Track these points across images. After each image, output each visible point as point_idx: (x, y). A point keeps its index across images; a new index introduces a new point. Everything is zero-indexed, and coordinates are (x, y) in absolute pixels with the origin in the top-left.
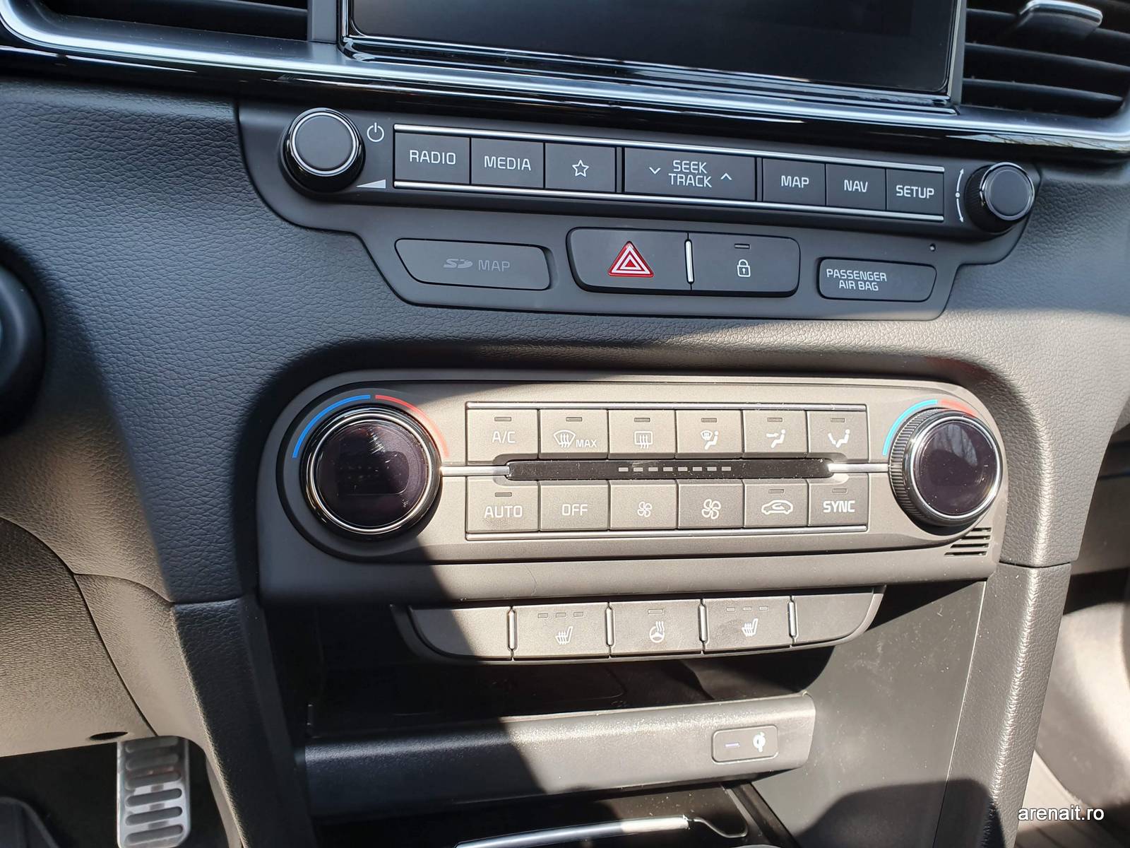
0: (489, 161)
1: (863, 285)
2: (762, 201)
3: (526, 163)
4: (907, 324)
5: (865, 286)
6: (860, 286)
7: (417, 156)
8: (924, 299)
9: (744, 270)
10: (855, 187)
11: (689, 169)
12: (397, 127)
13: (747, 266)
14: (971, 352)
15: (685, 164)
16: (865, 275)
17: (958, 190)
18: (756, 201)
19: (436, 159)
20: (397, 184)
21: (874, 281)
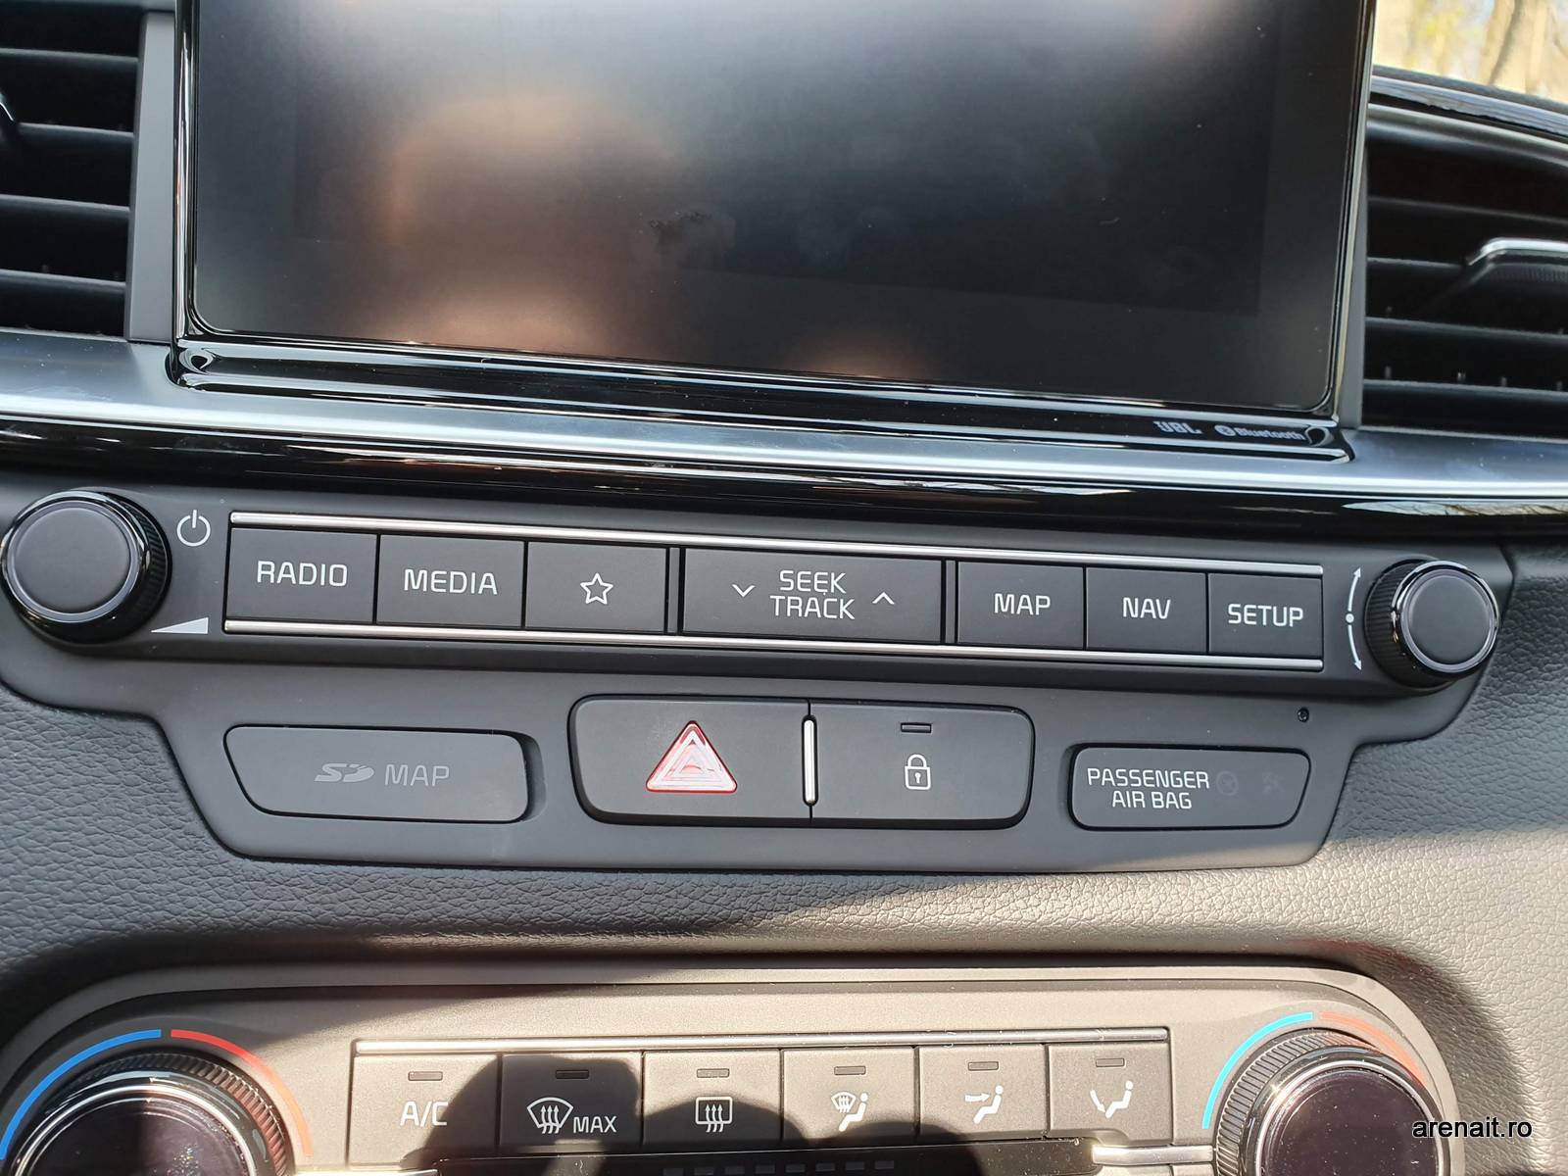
0: (413, 580)
1: (1161, 800)
2: (956, 644)
3: (488, 582)
4: (1251, 877)
5: (1165, 800)
6: (1154, 800)
7: (271, 573)
8: (1282, 822)
9: (918, 775)
10: (1144, 611)
11: (811, 586)
12: (237, 517)
13: (925, 767)
14: (1380, 926)
15: (803, 577)
16: (1165, 778)
17: (1350, 609)
18: (942, 642)
19: (308, 577)
20: (230, 624)
21: (1184, 789)
